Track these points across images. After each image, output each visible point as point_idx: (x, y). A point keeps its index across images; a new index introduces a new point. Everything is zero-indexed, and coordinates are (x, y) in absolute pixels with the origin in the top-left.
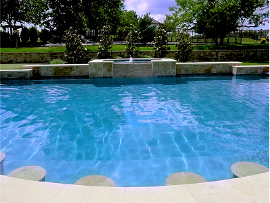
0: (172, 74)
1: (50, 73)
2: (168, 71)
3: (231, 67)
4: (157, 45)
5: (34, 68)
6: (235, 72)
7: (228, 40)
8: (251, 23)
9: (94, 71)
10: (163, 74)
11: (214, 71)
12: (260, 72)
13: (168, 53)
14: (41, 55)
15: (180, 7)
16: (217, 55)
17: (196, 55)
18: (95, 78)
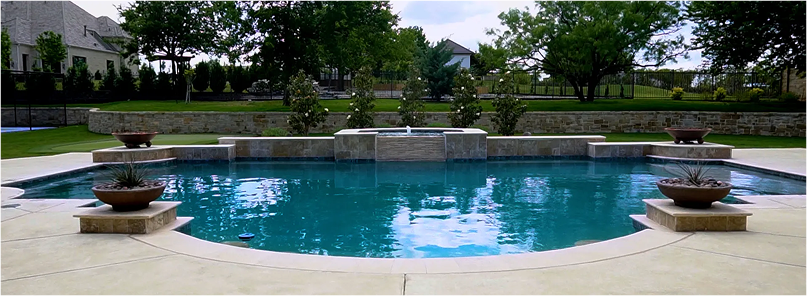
0: (480, 156)
1: (266, 153)
2: (472, 151)
3: (587, 145)
4: (457, 102)
5: (237, 142)
6: (593, 154)
7: (607, 90)
8: (647, 59)
9: (344, 149)
10: (465, 156)
11: (557, 152)
12: (636, 154)
13: (478, 117)
14: (236, 119)
15: (506, 28)
16: (578, 122)
17: (537, 121)
18: (346, 161)
